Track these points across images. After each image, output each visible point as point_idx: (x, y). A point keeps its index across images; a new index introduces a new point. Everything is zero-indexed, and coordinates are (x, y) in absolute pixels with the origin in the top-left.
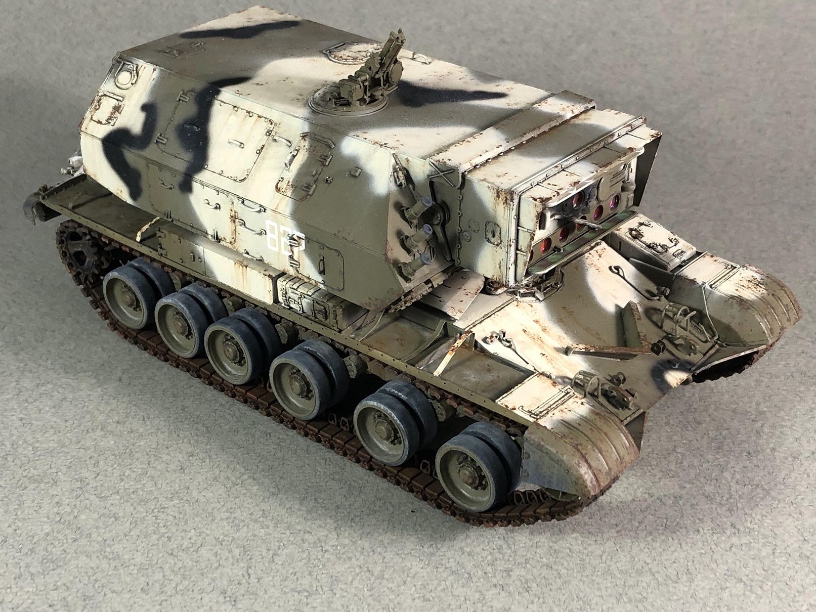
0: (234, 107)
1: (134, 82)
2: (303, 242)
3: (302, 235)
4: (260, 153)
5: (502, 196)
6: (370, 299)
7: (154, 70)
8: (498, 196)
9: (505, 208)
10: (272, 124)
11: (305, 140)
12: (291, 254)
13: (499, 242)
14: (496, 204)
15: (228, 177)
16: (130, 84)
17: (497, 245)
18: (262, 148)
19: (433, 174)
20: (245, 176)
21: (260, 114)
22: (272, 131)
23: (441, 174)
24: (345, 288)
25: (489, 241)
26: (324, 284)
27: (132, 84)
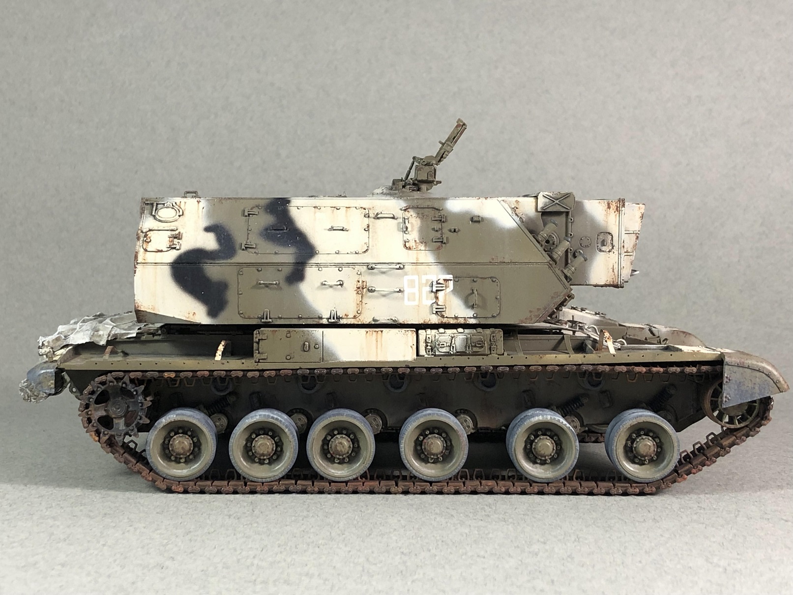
0: (315, 207)
1: (181, 213)
2: (451, 283)
3: (450, 277)
4: (369, 230)
5: (613, 206)
6: (531, 312)
7: (198, 202)
8: (609, 207)
9: (616, 215)
10: (365, 209)
11: (408, 211)
12: (434, 301)
13: (611, 248)
14: (607, 215)
15: (348, 253)
16: (177, 217)
17: (609, 251)
18: (368, 227)
19: (548, 204)
20: (367, 248)
21: (348, 206)
22: (369, 214)
23: (557, 201)
24: (501, 312)
25: (601, 251)
26: (474, 318)
27: (179, 216)
